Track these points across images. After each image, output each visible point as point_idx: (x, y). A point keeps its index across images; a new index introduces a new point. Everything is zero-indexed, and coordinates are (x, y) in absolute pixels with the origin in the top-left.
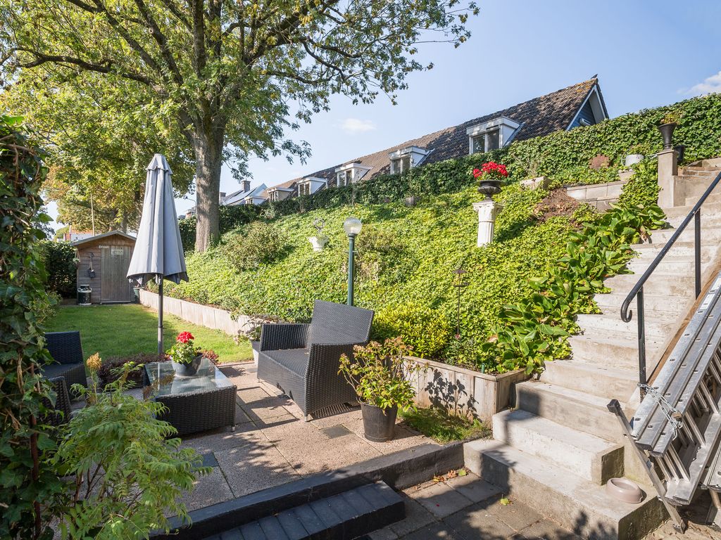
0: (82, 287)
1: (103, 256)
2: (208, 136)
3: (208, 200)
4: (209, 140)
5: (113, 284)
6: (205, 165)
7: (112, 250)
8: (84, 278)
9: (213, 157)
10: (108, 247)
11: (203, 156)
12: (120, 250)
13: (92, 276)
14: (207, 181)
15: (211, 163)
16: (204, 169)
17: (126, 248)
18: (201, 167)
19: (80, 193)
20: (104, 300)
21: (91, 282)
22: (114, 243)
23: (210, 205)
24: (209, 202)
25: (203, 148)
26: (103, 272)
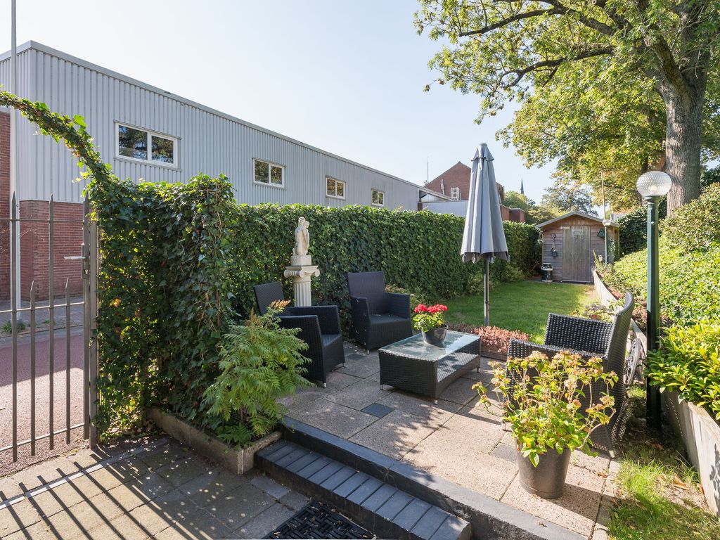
0: (545, 265)
1: (564, 236)
2: (675, 84)
3: (680, 162)
4: (678, 89)
5: (573, 263)
6: (676, 121)
7: (573, 231)
8: (549, 257)
9: (687, 107)
10: (568, 228)
11: (674, 110)
12: (580, 230)
13: (555, 255)
14: (679, 140)
15: (684, 116)
16: (675, 126)
17: (586, 227)
18: (671, 125)
19: (574, 178)
20: (565, 278)
21: (554, 261)
22: (574, 223)
23: (685, 169)
24: (683, 165)
25: (673, 100)
26: (564, 252)
